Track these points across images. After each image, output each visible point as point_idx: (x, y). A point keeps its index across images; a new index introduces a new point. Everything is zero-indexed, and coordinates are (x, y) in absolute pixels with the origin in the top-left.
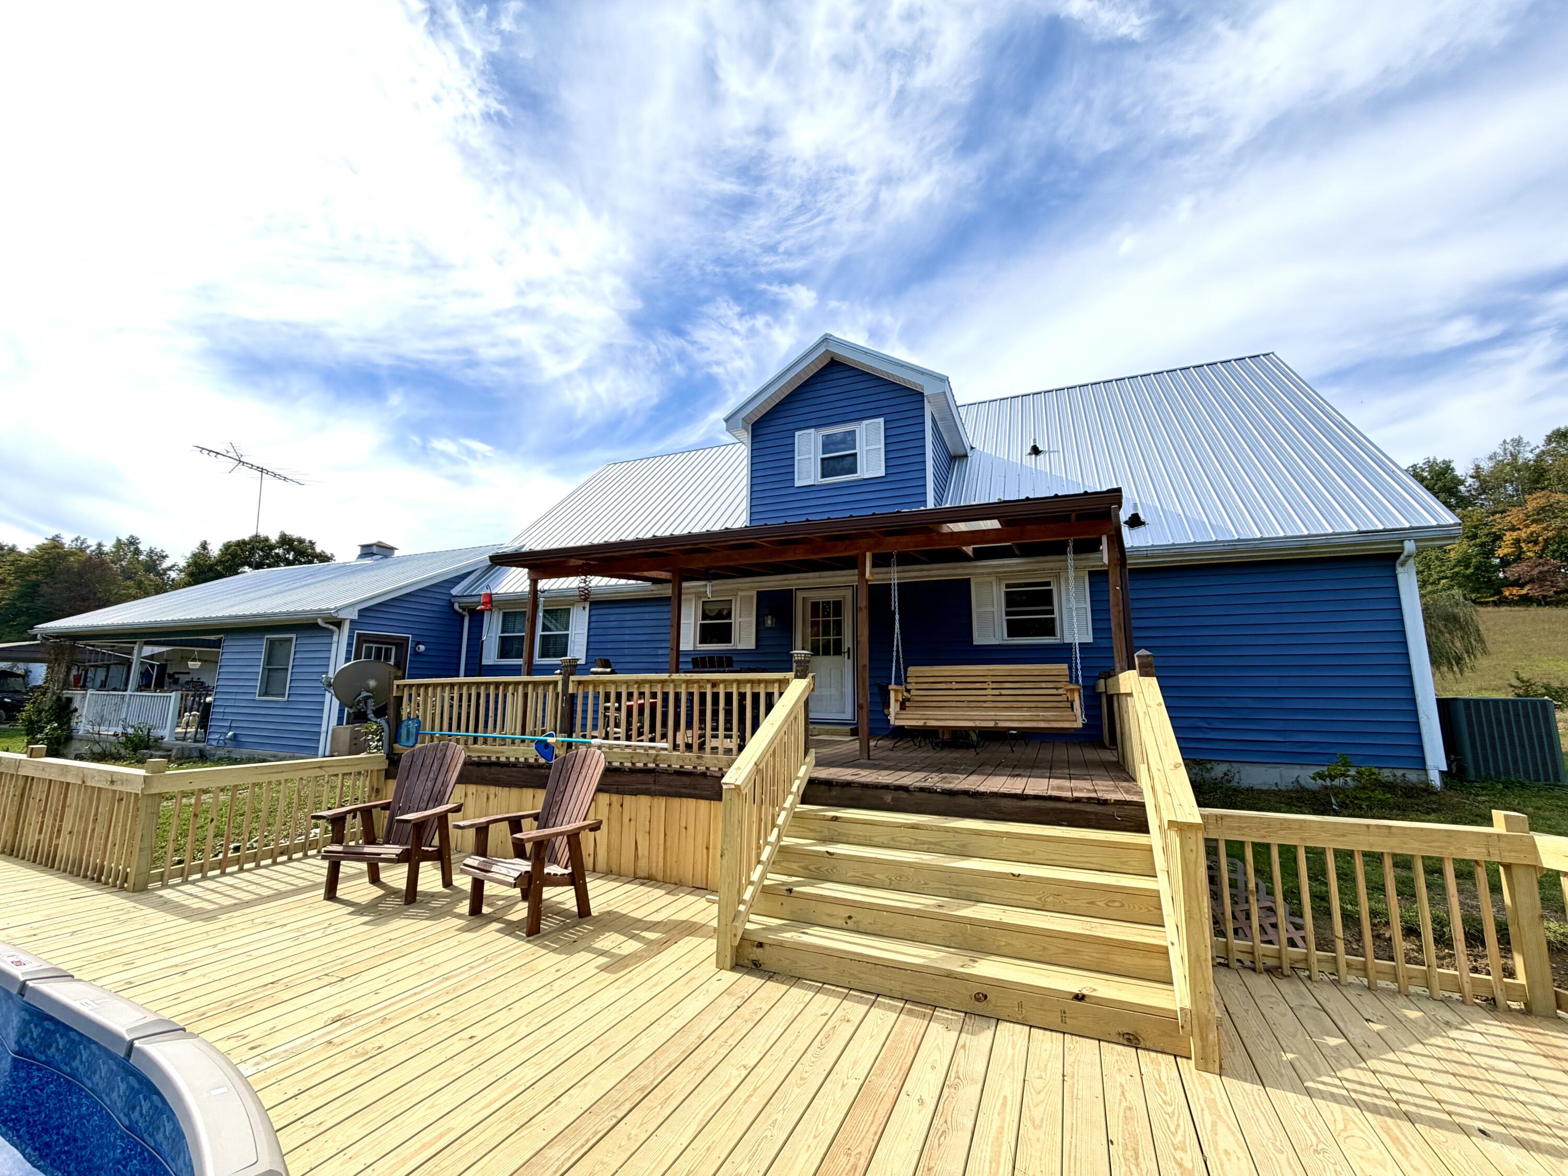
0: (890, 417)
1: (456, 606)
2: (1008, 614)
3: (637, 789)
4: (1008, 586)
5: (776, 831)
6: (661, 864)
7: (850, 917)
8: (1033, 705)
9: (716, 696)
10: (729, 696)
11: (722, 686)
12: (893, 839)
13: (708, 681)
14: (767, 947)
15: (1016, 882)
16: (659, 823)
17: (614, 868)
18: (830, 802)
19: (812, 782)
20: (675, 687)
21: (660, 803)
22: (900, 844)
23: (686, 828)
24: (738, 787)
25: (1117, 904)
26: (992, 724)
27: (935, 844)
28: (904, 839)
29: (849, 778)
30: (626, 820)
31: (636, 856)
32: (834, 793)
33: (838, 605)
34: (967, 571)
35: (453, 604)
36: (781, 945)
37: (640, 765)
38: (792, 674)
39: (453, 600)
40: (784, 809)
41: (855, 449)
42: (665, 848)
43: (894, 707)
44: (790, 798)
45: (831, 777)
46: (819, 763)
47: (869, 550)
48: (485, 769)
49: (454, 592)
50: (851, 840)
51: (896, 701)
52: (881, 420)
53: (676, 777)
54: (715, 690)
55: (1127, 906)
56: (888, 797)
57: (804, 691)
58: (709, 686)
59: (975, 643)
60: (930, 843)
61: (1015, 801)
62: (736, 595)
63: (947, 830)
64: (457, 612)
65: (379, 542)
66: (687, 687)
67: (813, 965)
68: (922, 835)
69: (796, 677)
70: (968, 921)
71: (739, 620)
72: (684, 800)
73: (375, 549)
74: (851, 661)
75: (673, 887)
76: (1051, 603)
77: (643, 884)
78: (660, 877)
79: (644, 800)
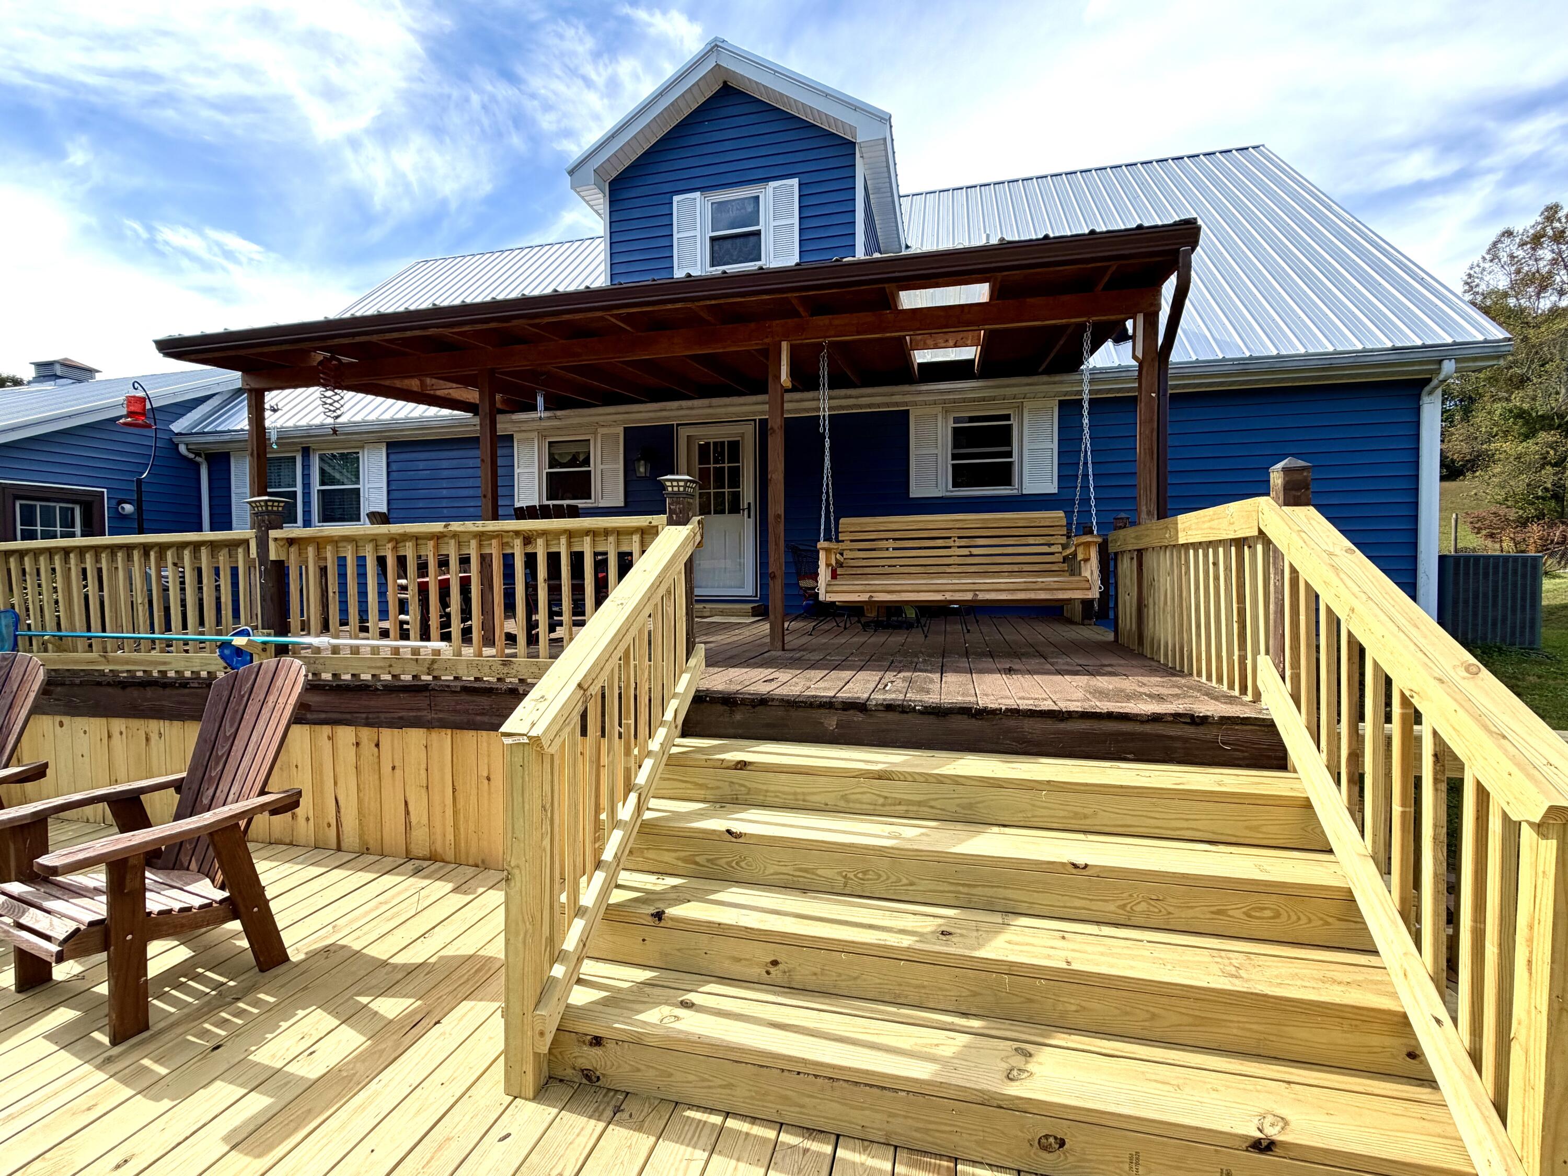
0: (807, 178)
1: (182, 449)
2: (954, 457)
3: (401, 718)
4: (956, 420)
5: (633, 797)
6: (450, 837)
7: (775, 963)
8: (1016, 568)
9: (531, 560)
10: (553, 559)
11: (540, 542)
12: (844, 798)
13: (517, 533)
14: (611, 1045)
15: (1079, 879)
16: (442, 770)
17: (372, 844)
18: (732, 731)
19: (701, 699)
20: (459, 544)
21: (443, 739)
22: (858, 806)
23: (489, 779)
24: (535, 741)
25: (1268, 913)
26: (969, 596)
27: (919, 804)
28: (865, 798)
29: (764, 689)
30: (386, 768)
31: (408, 825)
32: (738, 717)
33: (734, 448)
34: (908, 398)
35: (177, 445)
36: (637, 1042)
37: (407, 678)
38: (663, 518)
39: (176, 440)
40: (649, 754)
41: (758, 224)
42: (455, 813)
43: (824, 573)
44: (661, 734)
45: (734, 688)
46: (712, 661)
47: (786, 337)
48: (135, 693)
49: (178, 426)
50: (770, 800)
51: (828, 565)
52: (795, 182)
53: (465, 697)
54: (530, 550)
55: (1284, 915)
56: (831, 722)
57: (683, 545)
58: (518, 542)
59: (911, 496)
60: (910, 803)
61: (1049, 722)
62: (595, 433)
63: (941, 780)
64: (184, 458)
65: (66, 359)
66: (480, 546)
67: (704, 1080)
68: (898, 790)
69: (671, 522)
70: (1004, 969)
71: (600, 467)
72: (484, 733)
73: (58, 370)
74: (752, 520)
75: (470, 871)
76: (1009, 443)
77: (416, 872)
78: (450, 856)
79: (416, 736)
